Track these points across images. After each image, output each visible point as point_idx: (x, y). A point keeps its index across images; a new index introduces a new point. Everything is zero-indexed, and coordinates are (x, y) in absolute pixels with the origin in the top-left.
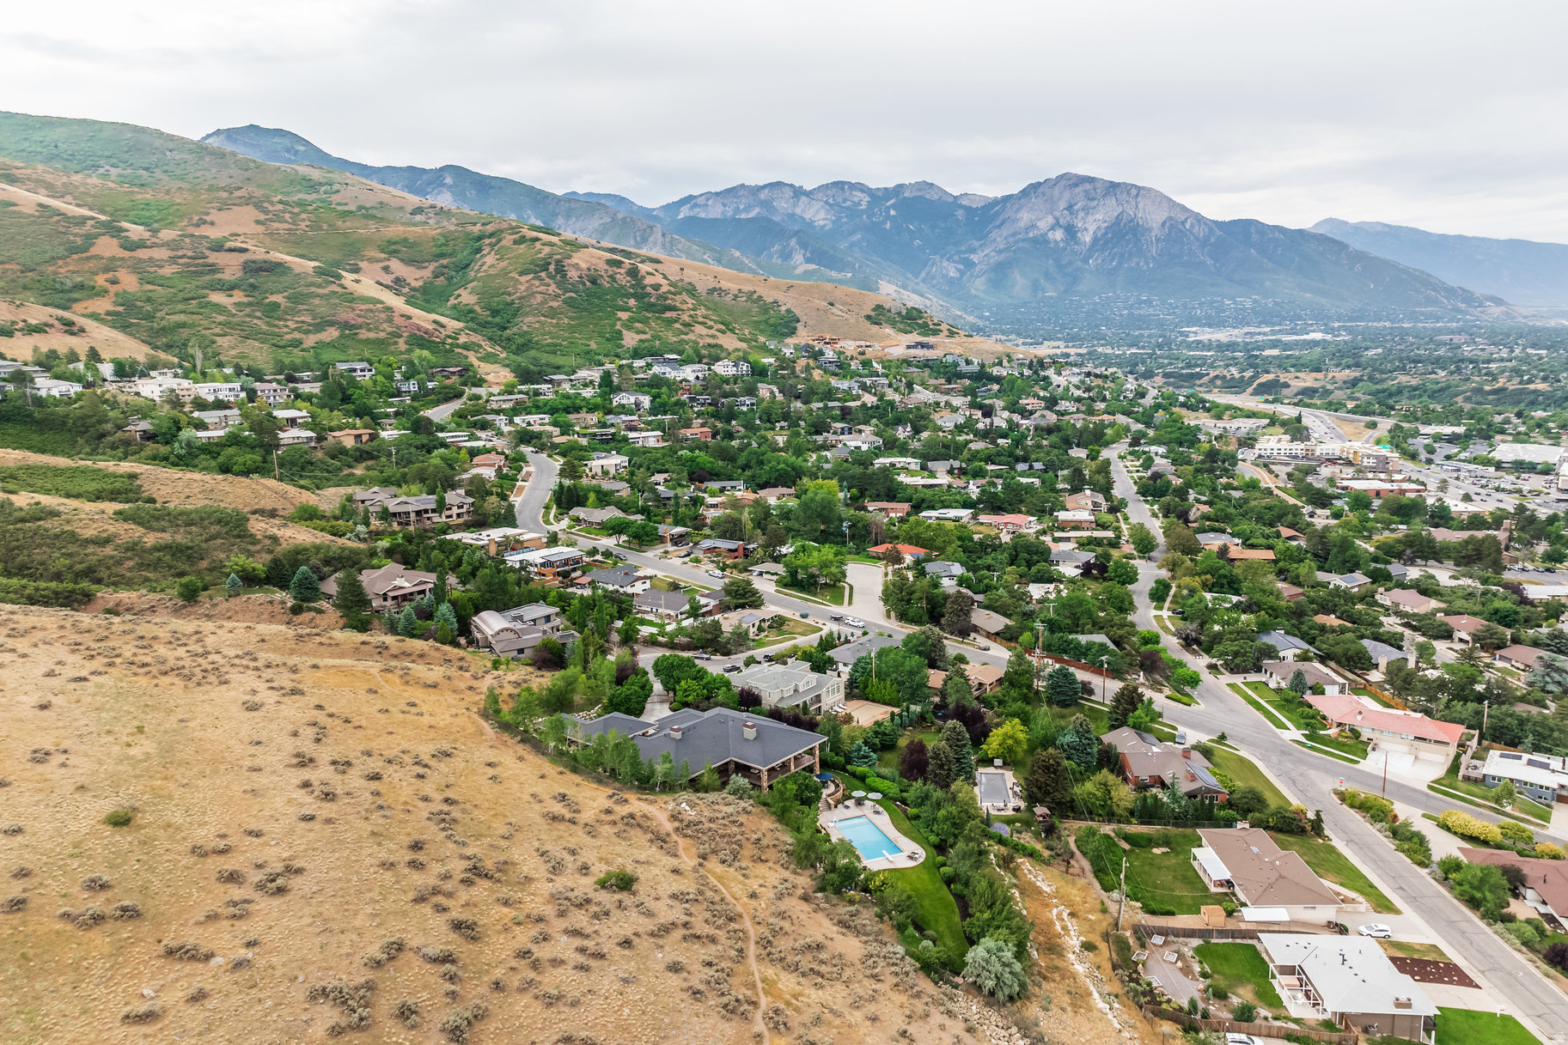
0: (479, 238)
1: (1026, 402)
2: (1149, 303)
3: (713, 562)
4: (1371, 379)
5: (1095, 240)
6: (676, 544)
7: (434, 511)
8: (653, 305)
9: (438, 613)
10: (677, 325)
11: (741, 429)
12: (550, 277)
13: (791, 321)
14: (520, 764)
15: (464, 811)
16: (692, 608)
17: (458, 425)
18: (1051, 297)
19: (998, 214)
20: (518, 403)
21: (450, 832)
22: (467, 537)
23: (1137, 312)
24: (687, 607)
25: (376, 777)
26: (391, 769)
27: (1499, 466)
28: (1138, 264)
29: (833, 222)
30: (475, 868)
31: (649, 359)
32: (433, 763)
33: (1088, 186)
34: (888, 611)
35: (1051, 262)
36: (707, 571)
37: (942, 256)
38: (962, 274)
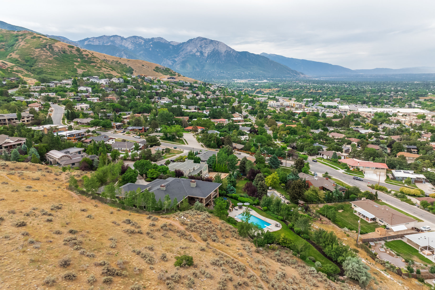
0: (17, 36)
1: (207, 92)
2: (223, 73)
3: (134, 134)
4: (282, 90)
5: (208, 56)
6: (118, 129)
7: (16, 119)
8: (86, 61)
9: (30, 152)
10: (96, 68)
11: (126, 97)
12: (47, 49)
13: (131, 70)
14: (97, 209)
15: (83, 236)
16: (136, 147)
17: (19, 94)
18: (198, 71)
19: (181, 47)
20: (42, 89)
21: (82, 250)
22: (34, 128)
23: (221, 75)
24: (134, 146)
25: (23, 225)
26: (30, 219)
27: (325, 107)
28: (220, 62)
29: (134, 48)
30: (108, 270)
31: (88, 77)
32: (53, 213)
33: (205, 41)
34: (202, 145)
35: (197, 61)
36: (133, 137)
37: (167, 59)
38: (173, 64)
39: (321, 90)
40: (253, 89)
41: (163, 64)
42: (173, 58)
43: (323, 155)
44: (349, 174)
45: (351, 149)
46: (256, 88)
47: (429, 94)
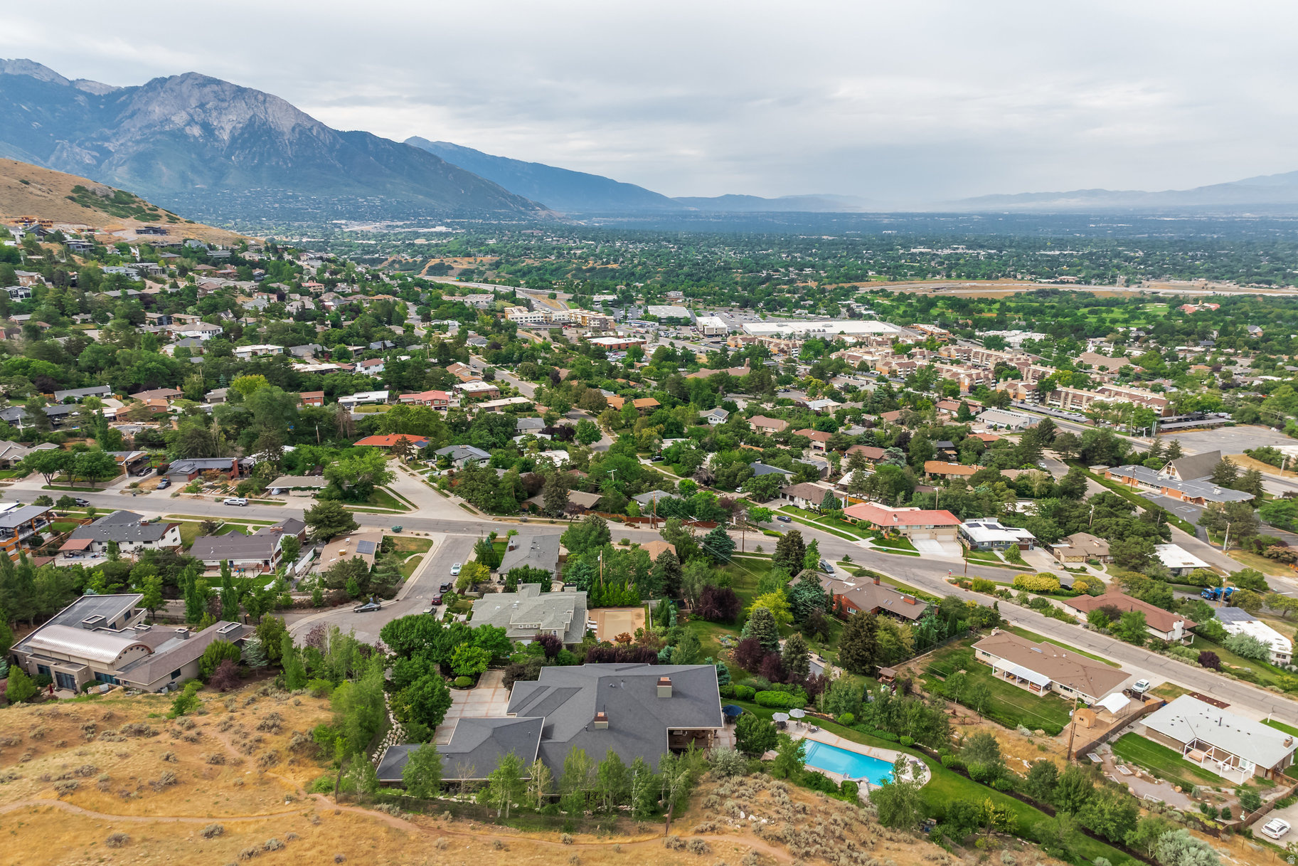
1: (307, 285)
2: (295, 197)
3: (215, 488)
4: (507, 262)
5: (234, 139)
11: (43, 324)
16: (287, 549)
18: (202, 190)
19: (125, 104)
23: (287, 206)
28: (278, 163)
33: (216, 88)
34: (462, 505)
35: (193, 156)
36: (218, 501)
37: (71, 141)
38: (100, 162)
39: (615, 261)
40: (419, 259)
41: (58, 158)
42: (95, 140)
43: (792, 498)
44: (887, 551)
45: (829, 466)
46: (427, 253)
47: (870, 273)
